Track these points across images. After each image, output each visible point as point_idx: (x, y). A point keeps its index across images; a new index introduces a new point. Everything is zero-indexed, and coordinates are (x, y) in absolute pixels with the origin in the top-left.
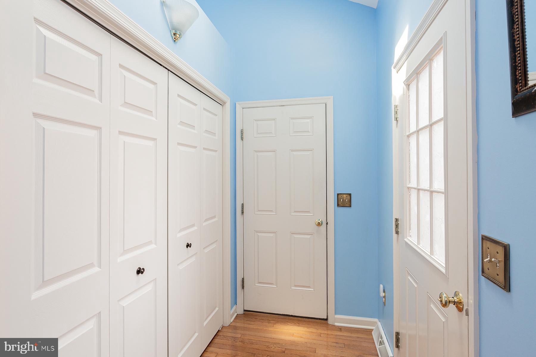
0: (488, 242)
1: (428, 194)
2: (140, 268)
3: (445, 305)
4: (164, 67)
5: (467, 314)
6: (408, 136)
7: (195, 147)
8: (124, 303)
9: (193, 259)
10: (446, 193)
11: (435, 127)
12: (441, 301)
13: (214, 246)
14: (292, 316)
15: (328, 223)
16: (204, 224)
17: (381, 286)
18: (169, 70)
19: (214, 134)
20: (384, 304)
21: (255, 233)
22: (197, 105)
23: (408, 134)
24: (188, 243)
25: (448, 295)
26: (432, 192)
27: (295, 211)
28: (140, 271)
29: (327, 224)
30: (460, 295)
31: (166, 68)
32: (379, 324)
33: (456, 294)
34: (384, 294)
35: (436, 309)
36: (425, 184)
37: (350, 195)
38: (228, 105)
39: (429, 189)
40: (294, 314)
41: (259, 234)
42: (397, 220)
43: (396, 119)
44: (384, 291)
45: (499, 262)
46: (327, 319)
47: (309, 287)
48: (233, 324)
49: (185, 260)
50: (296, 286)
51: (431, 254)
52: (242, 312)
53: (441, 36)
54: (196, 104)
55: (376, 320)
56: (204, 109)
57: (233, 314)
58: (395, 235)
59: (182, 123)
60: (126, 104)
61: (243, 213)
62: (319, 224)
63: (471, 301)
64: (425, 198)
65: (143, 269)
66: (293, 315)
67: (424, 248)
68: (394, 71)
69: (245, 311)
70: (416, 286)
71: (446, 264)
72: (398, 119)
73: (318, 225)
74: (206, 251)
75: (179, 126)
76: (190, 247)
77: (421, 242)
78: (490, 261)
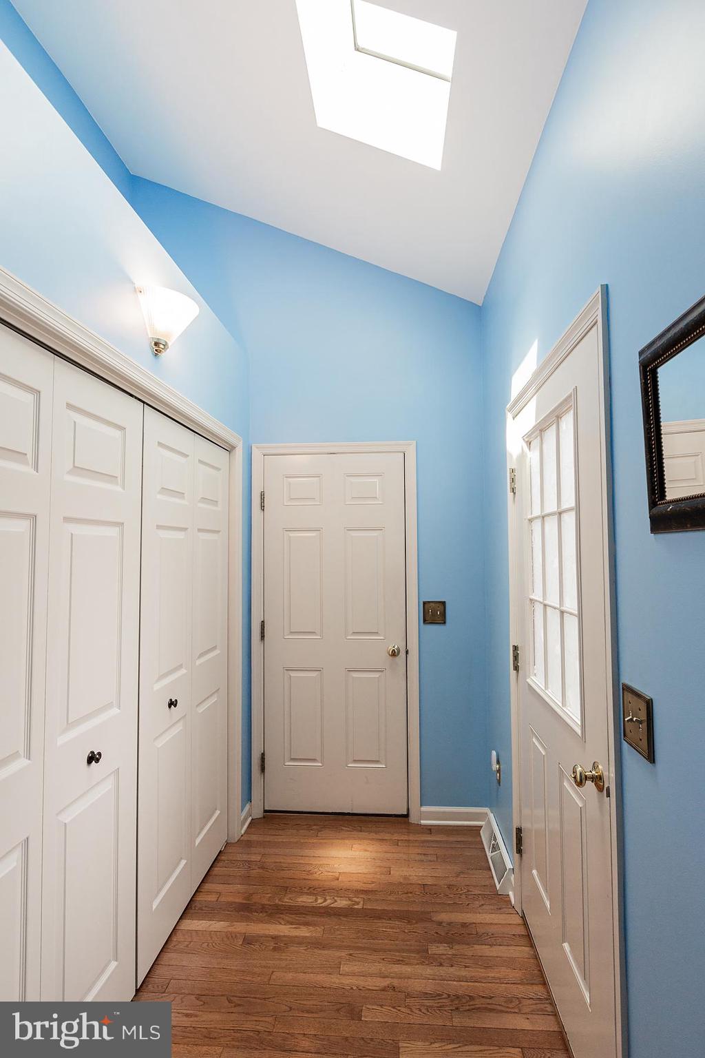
0: (630, 694)
1: (558, 612)
2: (93, 753)
3: (580, 782)
4: (136, 398)
5: (608, 795)
6: (531, 521)
7: (185, 529)
8: (66, 818)
9: (179, 727)
10: (580, 616)
11: (565, 517)
12: (575, 778)
13: (214, 699)
14: (349, 814)
15: (409, 651)
16: (198, 662)
17: (494, 753)
18: (144, 402)
19: (215, 503)
20: (499, 782)
21: (286, 671)
22: (188, 456)
23: (529, 517)
24: (171, 700)
25: (585, 768)
26: (562, 613)
27: (354, 633)
28: (93, 758)
29: (407, 652)
30: (600, 767)
31: (140, 400)
32: (491, 816)
33: (595, 766)
34: (498, 766)
35: (569, 786)
36: (553, 600)
37: (444, 603)
38: (239, 453)
39: (558, 606)
40: (352, 810)
41: (293, 674)
42: (516, 648)
43: (513, 490)
44: (498, 762)
45: (641, 722)
46: (407, 816)
47: (377, 762)
48: (245, 838)
49: (166, 730)
50: (355, 761)
51: (562, 704)
52: (258, 813)
53: (569, 393)
54: (187, 454)
55: (486, 810)
56: (200, 461)
57: (245, 819)
58: (513, 673)
59: (164, 490)
60: (77, 470)
61: (263, 637)
62: (394, 654)
63: (613, 775)
64: (554, 617)
65: (99, 754)
66: (351, 812)
67: (553, 695)
68: (509, 416)
69: (265, 811)
70: (544, 754)
71: (582, 722)
72: (516, 491)
73: (391, 655)
74: (201, 710)
75: (159, 496)
76: (175, 706)
77: (550, 686)
78: (631, 720)
